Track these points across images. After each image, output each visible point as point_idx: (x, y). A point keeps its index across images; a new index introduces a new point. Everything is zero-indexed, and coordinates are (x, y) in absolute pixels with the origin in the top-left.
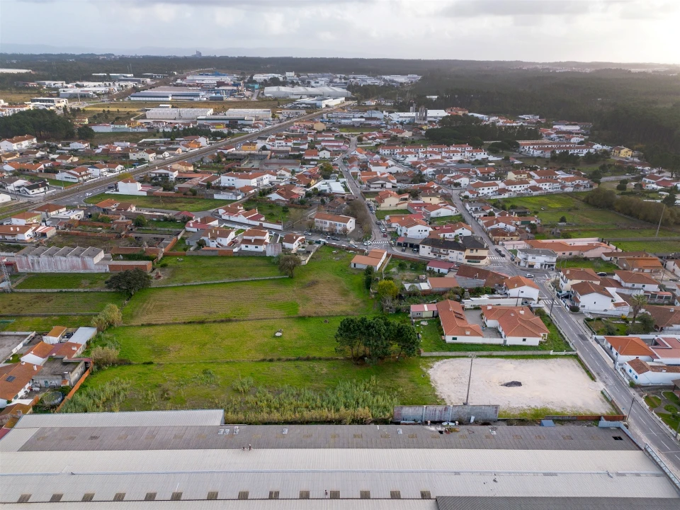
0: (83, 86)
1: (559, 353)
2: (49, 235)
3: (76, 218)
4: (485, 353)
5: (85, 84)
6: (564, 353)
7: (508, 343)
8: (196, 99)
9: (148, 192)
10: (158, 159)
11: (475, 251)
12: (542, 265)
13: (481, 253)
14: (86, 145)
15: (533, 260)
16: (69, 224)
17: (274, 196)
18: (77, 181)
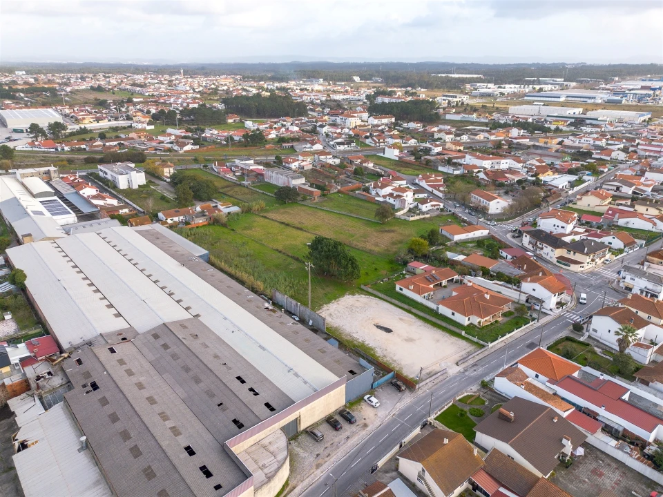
0: (504, 88)
1: (470, 337)
2: (305, 168)
3: (333, 163)
4: (406, 307)
5: (507, 86)
6: (475, 339)
7: (440, 311)
8: (590, 101)
9: (399, 157)
10: (455, 140)
11: (572, 253)
12: (642, 291)
13: (578, 257)
14: (419, 125)
15: (631, 282)
16: (324, 165)
17: (482, 175)
18: (374, 145)
